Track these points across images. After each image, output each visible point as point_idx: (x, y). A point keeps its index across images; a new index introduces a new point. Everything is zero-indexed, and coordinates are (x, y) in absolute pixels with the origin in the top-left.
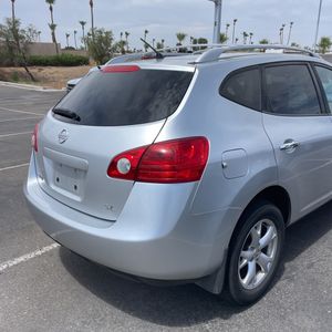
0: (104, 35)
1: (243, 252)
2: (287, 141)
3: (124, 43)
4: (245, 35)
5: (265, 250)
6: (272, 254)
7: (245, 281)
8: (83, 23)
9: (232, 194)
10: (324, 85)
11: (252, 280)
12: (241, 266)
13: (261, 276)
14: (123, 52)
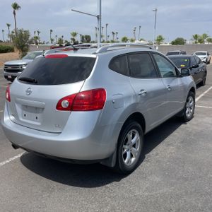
0: (23, 33)
1: (124, 146)
2: (142, 90)
3: (37, 38)
4: (113, 33)
5: (134, 146)
6: (138, 148)
7: (126, 161)
8: (8, 25)
9: (117, 117)
10: (157, 63)
11: (129, 161)
12: (123, 153)
13: (133, 159)
14: (37, 44)
